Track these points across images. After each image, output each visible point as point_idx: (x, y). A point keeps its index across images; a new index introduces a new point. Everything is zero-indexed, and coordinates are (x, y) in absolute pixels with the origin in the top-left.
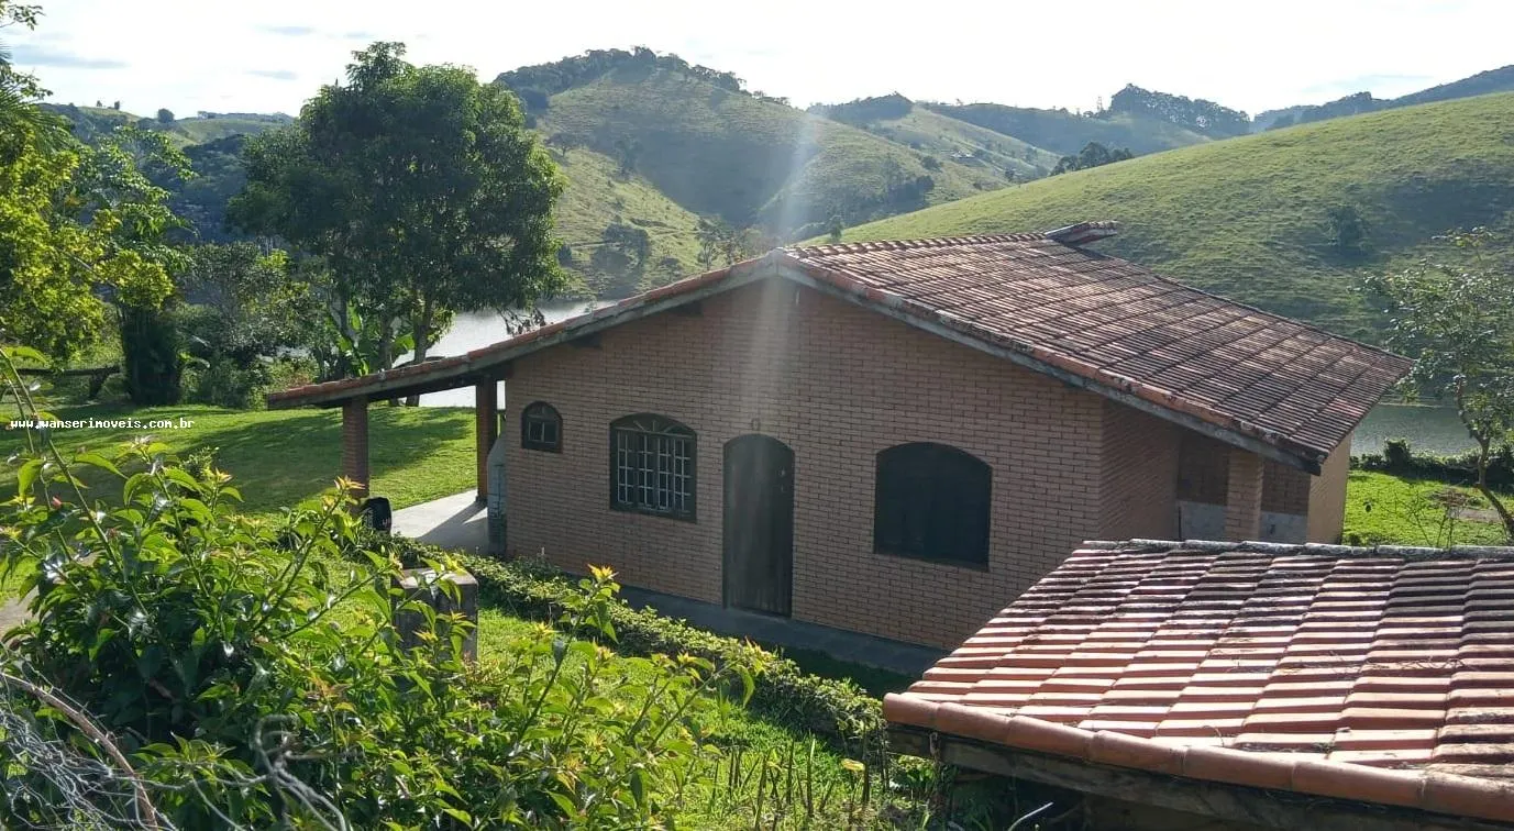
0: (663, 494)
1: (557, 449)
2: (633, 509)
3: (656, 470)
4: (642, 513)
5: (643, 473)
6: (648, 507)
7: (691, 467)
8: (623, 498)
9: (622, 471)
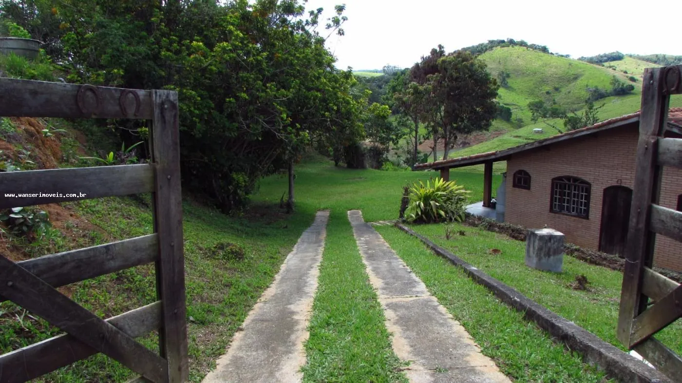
0: (574, 208)
1: (528, 188)
2: (560, 212)
3: (571, 198)
4: (564, 214)
5: (565, 199)
6: (566, 212)
7: (588, 198)
8: (555, 208)
9: (556, 198)
